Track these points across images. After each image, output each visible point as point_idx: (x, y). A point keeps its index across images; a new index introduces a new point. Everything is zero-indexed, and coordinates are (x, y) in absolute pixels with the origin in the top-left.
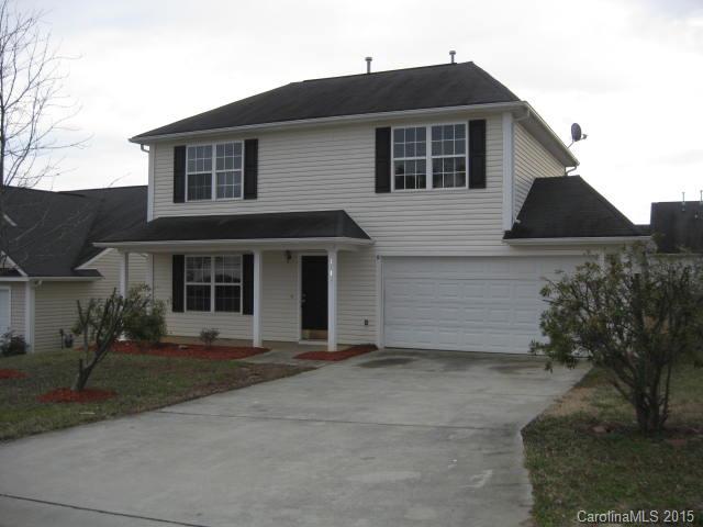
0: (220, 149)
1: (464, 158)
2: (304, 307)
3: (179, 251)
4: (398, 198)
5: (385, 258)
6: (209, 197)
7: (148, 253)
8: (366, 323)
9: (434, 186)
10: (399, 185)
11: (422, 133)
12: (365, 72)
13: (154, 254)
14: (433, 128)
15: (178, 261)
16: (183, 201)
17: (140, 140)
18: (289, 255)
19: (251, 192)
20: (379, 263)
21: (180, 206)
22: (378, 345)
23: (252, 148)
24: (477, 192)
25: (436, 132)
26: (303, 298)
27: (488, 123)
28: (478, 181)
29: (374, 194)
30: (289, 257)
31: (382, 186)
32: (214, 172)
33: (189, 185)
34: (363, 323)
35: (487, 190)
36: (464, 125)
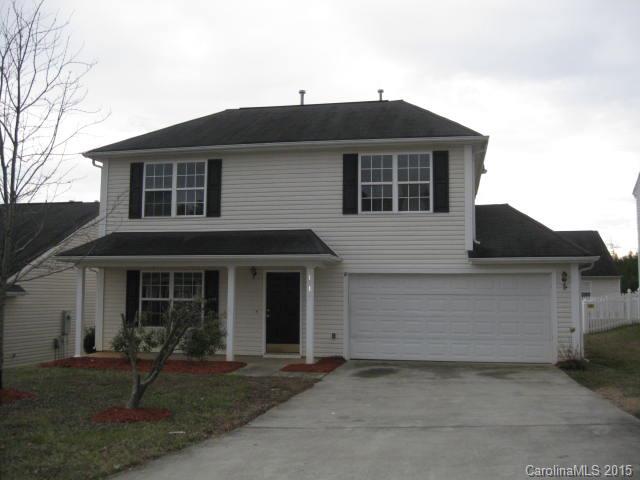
0: (181, 168)
1: (428, 185)
2: (269, 322)
3: (133, 266)
4: (364, 219)
5: (352, 275)
6: (169, 214)
7: (100, 268)
8: (334, 336)
9: (400, 209)
10: (366, 207)
11: (388, 161)
12: (299, 103)
13: (105, 269)
14: (399, 156)
15: (132, 277)
16: (139, 216)
17: (93, 155)
18: (254, 271)
19: (214, 210)
20: (346, 279)
21: (135, 222)
22: (346, 357)
23: (215, 167)
24: (441, 216)
25: (402, 161)
26: (267, 313)
27: (450, 154)
28: (442, 206)
29: (342, 215)
30: (255, 274)
31: (349, 208)
32: (174, 189)
33: (146, 202)
34: (330, 336)
35: (450, 214)
36: (428, 156)
